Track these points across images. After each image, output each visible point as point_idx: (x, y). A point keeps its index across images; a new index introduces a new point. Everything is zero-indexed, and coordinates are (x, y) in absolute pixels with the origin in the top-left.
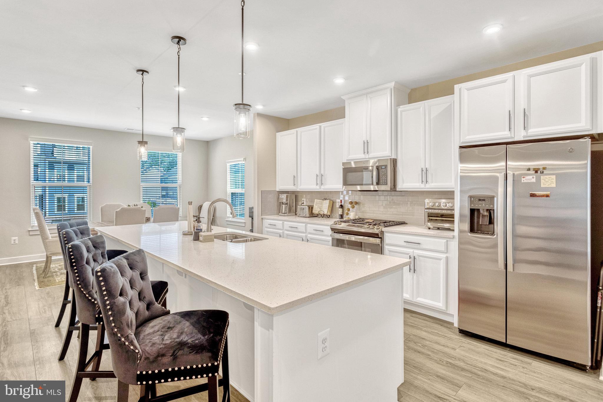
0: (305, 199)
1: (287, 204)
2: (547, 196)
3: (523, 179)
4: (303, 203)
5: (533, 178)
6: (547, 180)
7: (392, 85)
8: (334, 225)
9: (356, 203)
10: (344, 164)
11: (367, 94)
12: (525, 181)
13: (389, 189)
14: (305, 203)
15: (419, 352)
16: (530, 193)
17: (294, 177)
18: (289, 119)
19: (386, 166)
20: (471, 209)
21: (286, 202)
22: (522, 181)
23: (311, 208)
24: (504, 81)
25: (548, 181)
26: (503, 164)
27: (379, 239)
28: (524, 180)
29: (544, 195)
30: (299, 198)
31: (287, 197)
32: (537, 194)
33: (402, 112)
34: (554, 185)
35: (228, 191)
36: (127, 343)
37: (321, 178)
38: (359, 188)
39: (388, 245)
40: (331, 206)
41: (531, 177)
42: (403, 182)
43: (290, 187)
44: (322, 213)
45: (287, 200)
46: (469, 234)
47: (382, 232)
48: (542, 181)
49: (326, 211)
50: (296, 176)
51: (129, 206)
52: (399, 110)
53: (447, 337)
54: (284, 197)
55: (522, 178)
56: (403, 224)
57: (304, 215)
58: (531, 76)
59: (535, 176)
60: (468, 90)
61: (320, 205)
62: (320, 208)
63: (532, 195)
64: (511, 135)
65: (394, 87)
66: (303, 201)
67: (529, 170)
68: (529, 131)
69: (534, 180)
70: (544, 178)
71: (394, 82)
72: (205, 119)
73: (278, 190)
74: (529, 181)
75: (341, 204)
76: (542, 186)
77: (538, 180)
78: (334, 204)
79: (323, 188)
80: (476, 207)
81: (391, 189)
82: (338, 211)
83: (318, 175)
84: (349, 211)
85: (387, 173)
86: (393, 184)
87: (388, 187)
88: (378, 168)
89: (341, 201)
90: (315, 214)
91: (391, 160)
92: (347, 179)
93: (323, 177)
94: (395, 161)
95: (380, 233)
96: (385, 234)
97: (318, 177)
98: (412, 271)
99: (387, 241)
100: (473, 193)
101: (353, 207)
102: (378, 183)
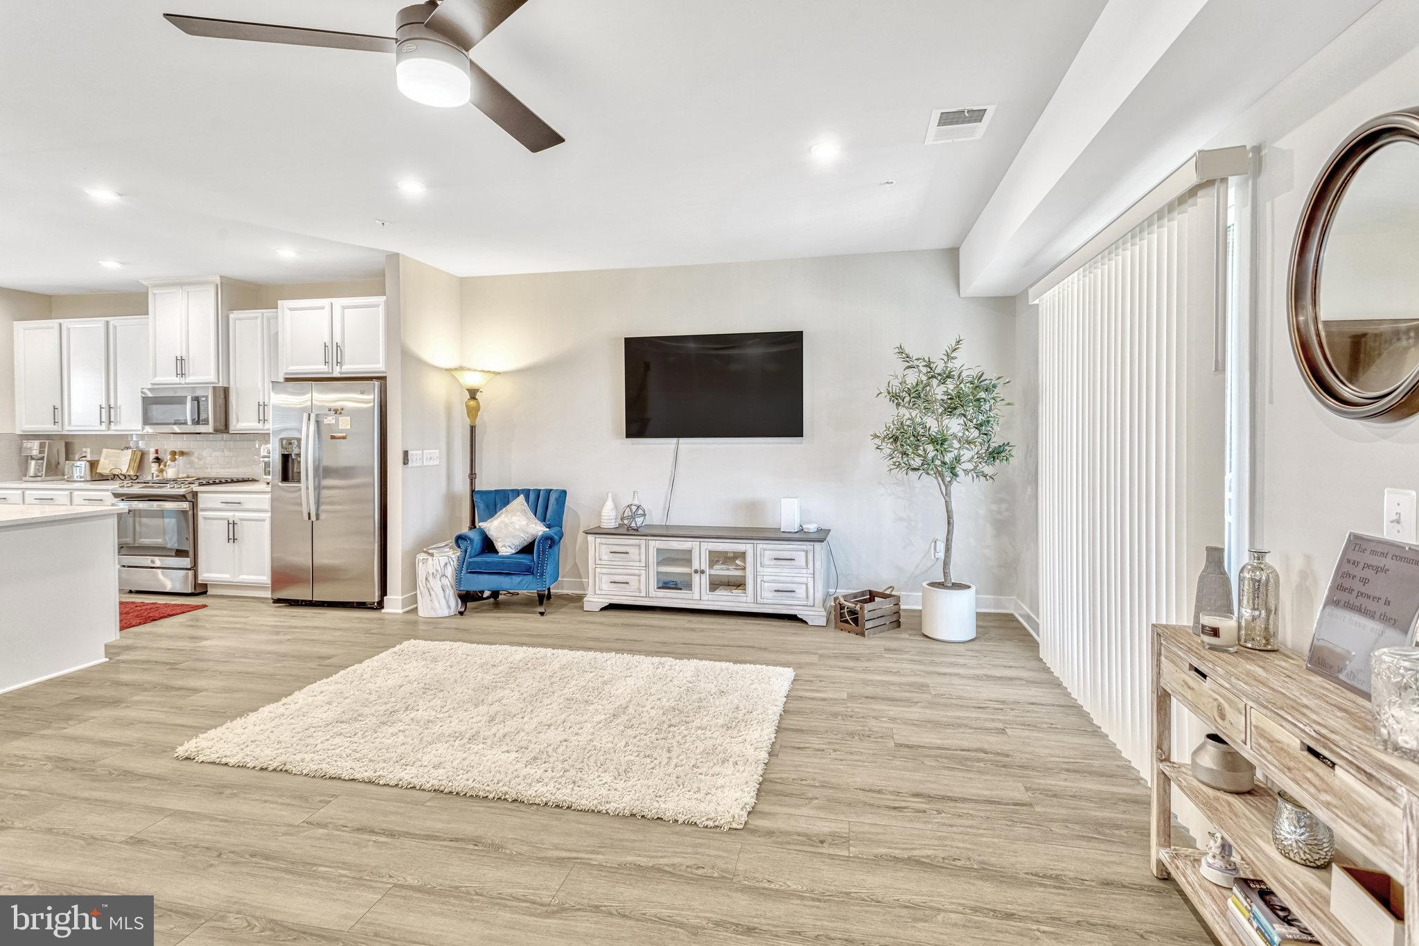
0: (89, 450)
1: (41, 459)
2: (344, 438)
4: (85, 457)
5: (333, 419)
6: (344, 422)
7: (217, 279)
8: (119, 490)
9: (182, 453)
10: (143, 390)
11: (182, 285)
13: (211, 430)
14: (89, 455)
16: (331, 435)
17: (55, 408)
19: (207, 397)
20: (282, 455)
21: (40, 456)
23: (93, 465)
24: (321, 308)
27: (188, 503)
28: (326, 421)
29: (341, 437)
30: (76, 447)
31: (42, 445)
32: (336, 436)
33: (236, 319)
34: (349, 427)
37: (109, 411)
39: (203, 510)
40: (138, 460)
41: (331, 418)
42: (238, 421)
43: (46, 428)
44: (117, 472)
45: (41, 452)
46: (280, 485)
47: (195, 494)
48: (340, 422)
49: (122, 469)
50: (59, 406)
52: (231, 316)
54: (33, 445)
55: (325, 419)
57: (77, 477)
58: (344, 307)
59: (334, 417)
60: (290, 308)
61: (114, 459)
62: (115, 465)
63: (333, 437)
65: (222, 283)
66: (85, 452)
67: (330, 411)
68: (343, 367)
69: (334, 422)
70: (342, 420)
71: (219, 275)
73: (17, 432)
74: (330, 422)
75: (156, 455)
76: (340, 427)
77: (337, 421)
78: (146, 456)
79: (115, 429)
80: (286, 451)
81: (217, 431)
82: (150, 467)
83: (103, 406)
84: (165, 466)
85: (207, 407)
86: (223, 423)
87: (209, 428)
88: (196, 399)
89: (157, 451)
90: (101, 475)
91: (214, 388)
92: (150, 415)
93: (112, 410)
94: (226, 391)
95: (191, 495)
96: (199, 495)
97: (103, 410)
98: (231, 541)
99: (201, 505)
100: (284, 435)
101: (174, 460)
102: (197, 422)
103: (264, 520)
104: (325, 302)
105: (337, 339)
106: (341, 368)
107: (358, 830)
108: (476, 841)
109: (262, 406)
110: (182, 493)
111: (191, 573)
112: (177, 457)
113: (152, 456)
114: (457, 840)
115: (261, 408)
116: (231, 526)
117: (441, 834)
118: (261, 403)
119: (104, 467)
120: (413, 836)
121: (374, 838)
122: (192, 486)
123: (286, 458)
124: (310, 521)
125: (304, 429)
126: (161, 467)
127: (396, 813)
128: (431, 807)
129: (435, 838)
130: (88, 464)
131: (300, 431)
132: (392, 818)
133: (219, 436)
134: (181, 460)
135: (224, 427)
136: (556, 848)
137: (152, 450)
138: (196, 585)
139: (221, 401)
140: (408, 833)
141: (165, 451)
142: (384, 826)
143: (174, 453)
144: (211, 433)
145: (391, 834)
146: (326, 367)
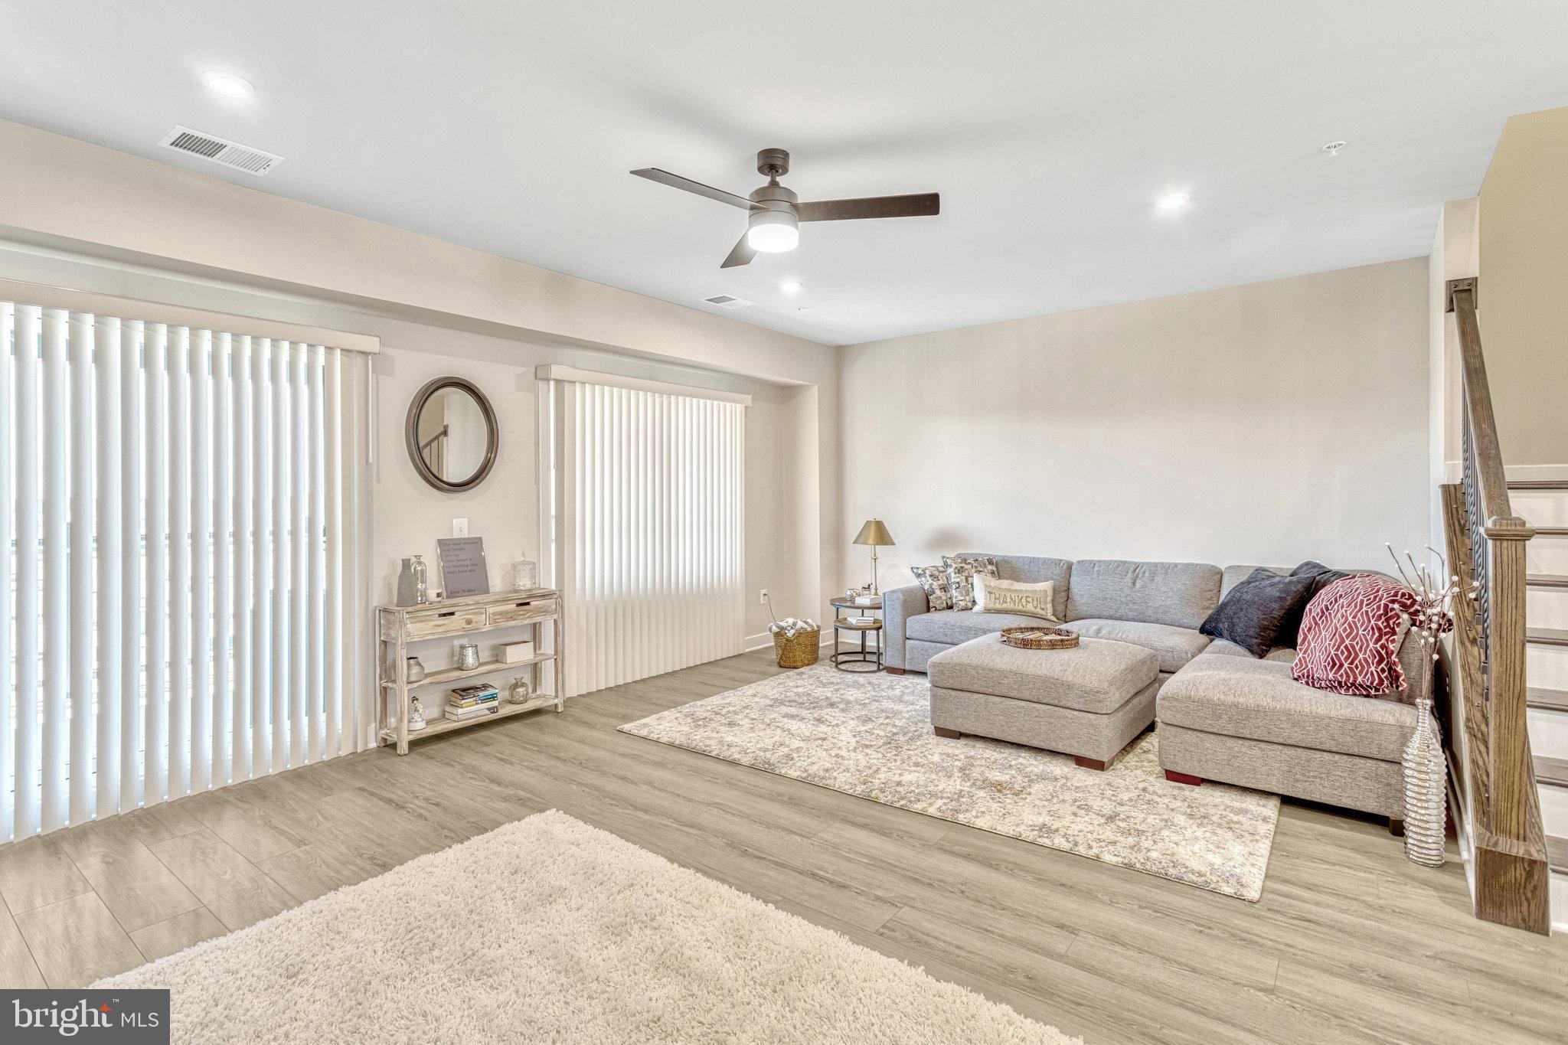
107: (845, 887)
108: (745, 853)
114: (760, 858)
117: (772, 865)
120: (795, 869)
121: (829, 875)
127: (810, 895)
128: (777, 894)
129: (776, 863)
132: (815, 892)
136: (689, 834)
140: (799, 873)
142: (821, 885)
145: (814, 876)
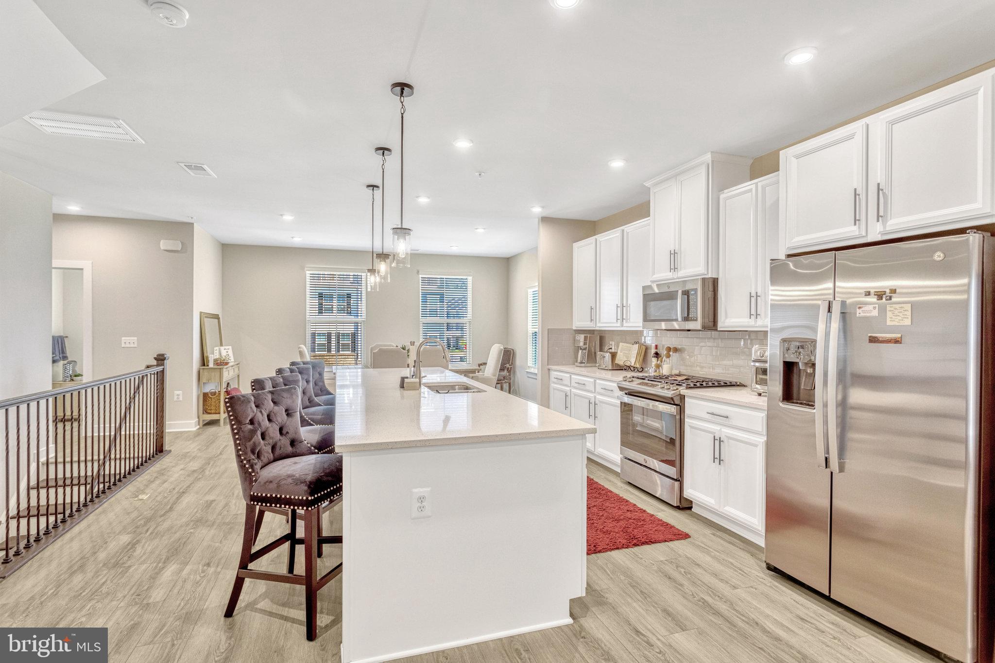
0: (613, 343)
1: (585, 349)
2: (897, 341)
3: (858, 311)
4: (611, 348)
5: (874, 308)
6: (896, 312)
7: (708, 157)
8: (624, 383)
10: (644, 288)
11: (676, 176)
12: (862, 314)
13: (699, 327)
14: (613, 348)
15: (670, 578)
16: (869, 335)
17: (591, 309)
18: (594, 222)
19: (696, 290)
20: (785, 362)
21: (585, 346)
22: (858, 315)
23: (614, 356)
24: (851, 137)
25: (898, 314)
26: (831, 285)
27: (675, 406)
28: (861, 312)
29: (891, 339)
30: (607, 340)
31: (586, 338)
32: (880, 337)
33: (725, 200)
34: (908, 322)
35: (529, 329)
36: (247, 466)
37: (622, 310)
38: (663, 325)
39: (691, 417)
40: (643, 354)
41: (871, 307)
42: (726, 317)
43: (587, 325)
44: (627, 364)
45: (585, 344)
46: (781, 404)
47: (682, 398)
48: (889, 314)
49: (632, 361)
50: (593, 306)
51: (397, 346)
52: (722, 196)
53: (743, 572)
54: (581, 338)
55: (858, 309)
56: (734, 385)
57: (604, 366)
58: (893, 123)
59: (877, 306)
60: (798, 157)
61: (627, 352)
62: (627, 357)
63: (873, 340)
64: (859, 231)
65: (713, 161)
67: (869, 295)
68: (889, 223)
69: (875, 313)
70: (892, 309)
71: (710, 153)
72: (481, 231)
73: (574, 328)
74: (868, 315)
75: (656, 350)
76: (889, 323)
77: (883, 310)
78: (649, 351)
79: (626, 326)
80: (791, 358)
81: (705, 328)
82: (651, 361)
83: (619, 305)
84: (661, 362)
85: (696, 302)
86: (711, 319)
87: (697, 325)
88: (686, 293)
89: (656, 347)
90: (618, 365)
91: (704, 280)
92: (648, 312)
93: (625, 308)
94: (715, 282)
95: (678, 398)
96: (686, 399)
97: (619, 309)
98: (717, 461)
99: (688, 411)
100: (786, 334)
101: (668, 356)
102: (686, 319)
103: (756, 446)
104: (857, 127)
105: (878, 175)
106: (884, 224)
109: (754, 298)
110: (670, 396)
111: (677, 484)
112: (671, 353)
113: (653, 351)
115: (753, 300)
116: (717, 443)
118: (753, 294)
119: (620, 360)
122: (680, 388)
123: (789, 368)
124: (828, 471)
125: (821, 327)
126: (659, 362)
130: (610, 355)
131: (815, 330)
133: (709, 333)
134: (674, 356)
135: (712, 324)
137: (654, 345)
138: (681, 497)
139: (710, 294)
141: (663, 346)
143: (669, 349)
144: (700, 330)
146: (855, 228)
